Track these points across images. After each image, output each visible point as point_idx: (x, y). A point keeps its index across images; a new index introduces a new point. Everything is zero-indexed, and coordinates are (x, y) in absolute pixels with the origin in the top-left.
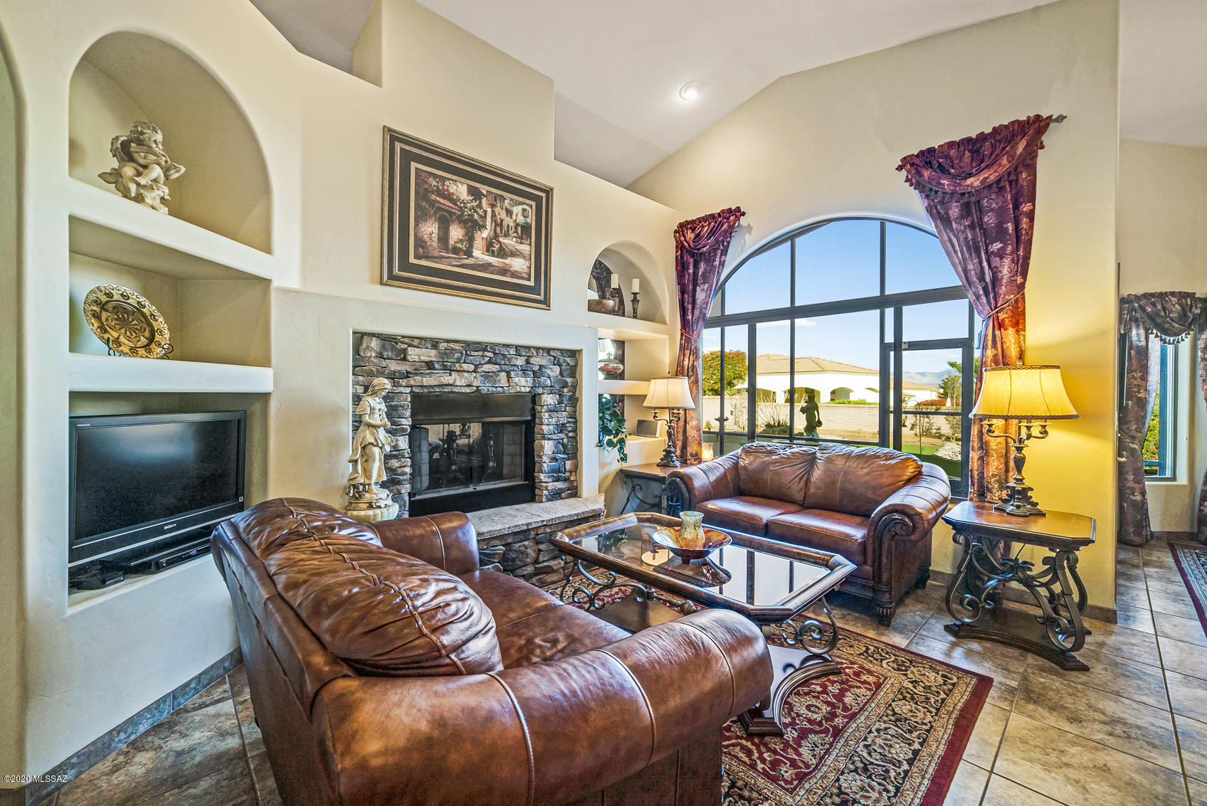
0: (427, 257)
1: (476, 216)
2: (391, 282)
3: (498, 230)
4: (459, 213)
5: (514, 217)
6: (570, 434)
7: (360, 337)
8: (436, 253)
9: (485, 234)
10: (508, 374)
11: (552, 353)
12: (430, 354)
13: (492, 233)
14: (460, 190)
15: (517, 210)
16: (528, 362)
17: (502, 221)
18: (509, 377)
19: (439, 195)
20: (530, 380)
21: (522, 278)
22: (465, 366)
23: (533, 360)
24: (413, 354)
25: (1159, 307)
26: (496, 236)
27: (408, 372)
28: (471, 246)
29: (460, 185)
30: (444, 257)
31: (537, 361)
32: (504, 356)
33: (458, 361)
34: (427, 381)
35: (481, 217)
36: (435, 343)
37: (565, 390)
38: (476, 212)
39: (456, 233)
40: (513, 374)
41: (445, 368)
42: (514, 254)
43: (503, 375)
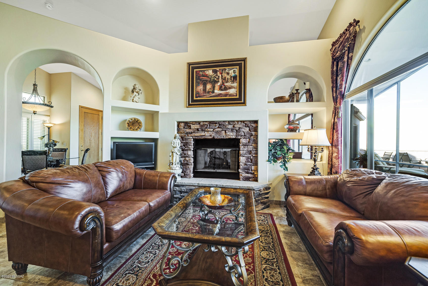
0: (199, 97)
1: (215, 79)
2: (189, 106)
3: (224, 81)
4: (210, 80)
5: (230, 75)
6: (254, 155)
7: (179, 123)
8: (202, 95)
9: (219, 84)
10: (225, 131)
11: (245, 122)
12: (197, 126)
13: (222, 83)
15: (231, 72)
17: (225, 78)
19: (203, 76)
20: (235, 133)
21: (234, 96)
22: (209, 129)
23: (235, 126)
26: (223, 83)
27: (192, 132)
28: (214, 89)
29: (209, 71)
30: (205, 95)
31: (237, 126)
32: (224, 125)
35: (217, 78)
36: (199, 123)
37: (252, 137)
38: (215, 77)
39: (209, 86)
40: (227, 131)
41: (202, 130)
42: (230, 88)
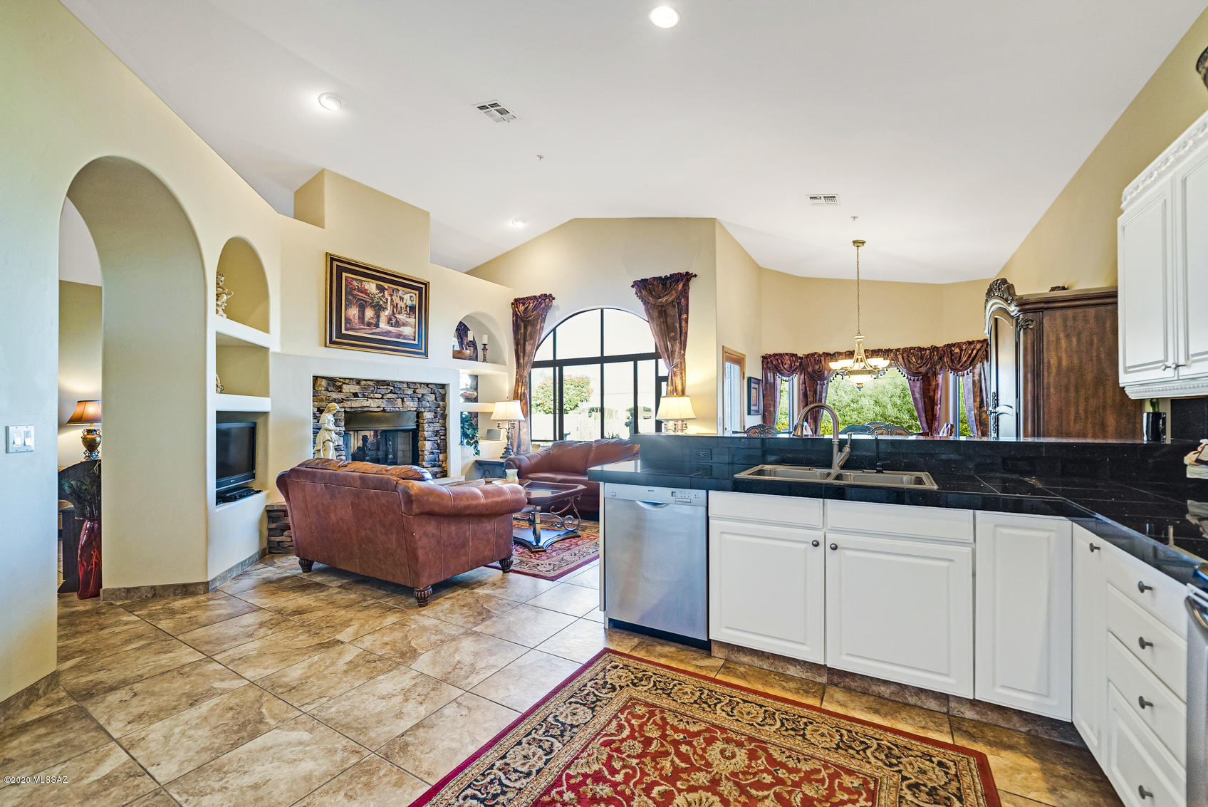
0: (351, 329)
1: (381, 303)
2: (331, 345)
3: (395, 309)
4: (371, 301)
5: (405, 301)
6: (442, 437)
7: (316, 378)
8: (358, 327)
9: (387, 313)
10: (403, 400)
11: (430, 386)
12: (355, 388)
13: (391, 312)
14: (371, 286)
15: (407, 297)
16: (414, 392)
17: (397, 305)
18: (403, 401)
19: (359, 291)
20: (416, 403)
21: (410, 339)
22: (377, 395)
23: (417, 391)
24: (346, 388)
25: (780, 361)
26: (394, 314)
27: (343, 399)
28: (378, 321)
29: (371, 284)
30: (362, 329)
31: (420, 391)
32: (400, 389)
33: (372, 392)
34: (354, 404)
35: (384, 302)
36: (358, 382)
37: (439, 409)
38: (381, 299)
39: (369, 313)
40: (405, 400)
41: (364, 396)
42: (404, 325)
43: (400, 400)
